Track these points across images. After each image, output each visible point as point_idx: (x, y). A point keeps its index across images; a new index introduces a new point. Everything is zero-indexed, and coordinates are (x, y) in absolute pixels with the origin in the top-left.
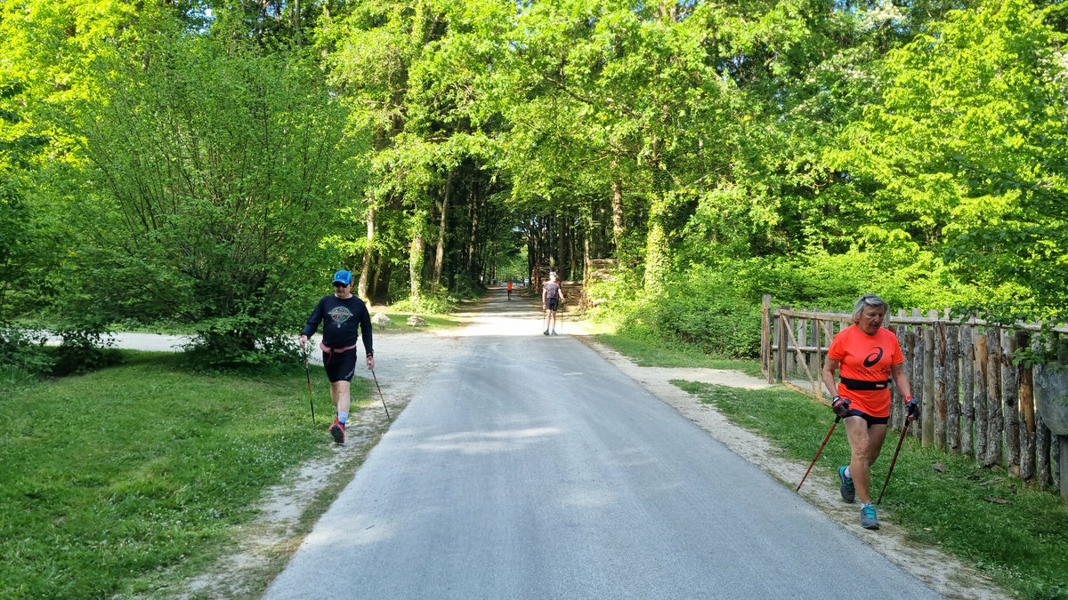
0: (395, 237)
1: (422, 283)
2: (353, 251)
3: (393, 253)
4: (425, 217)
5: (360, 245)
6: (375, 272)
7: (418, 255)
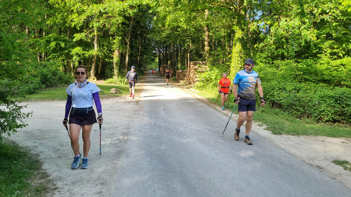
0: (107, 50)
1: (120, 70)
2: (87, 55)
3: (106, 57)
4: (120, 40)
5: (91, 53)
6: (99, 65)
7: (117, 58)
